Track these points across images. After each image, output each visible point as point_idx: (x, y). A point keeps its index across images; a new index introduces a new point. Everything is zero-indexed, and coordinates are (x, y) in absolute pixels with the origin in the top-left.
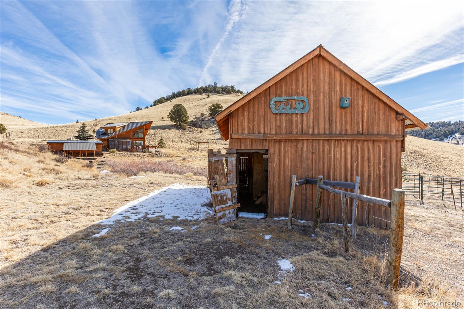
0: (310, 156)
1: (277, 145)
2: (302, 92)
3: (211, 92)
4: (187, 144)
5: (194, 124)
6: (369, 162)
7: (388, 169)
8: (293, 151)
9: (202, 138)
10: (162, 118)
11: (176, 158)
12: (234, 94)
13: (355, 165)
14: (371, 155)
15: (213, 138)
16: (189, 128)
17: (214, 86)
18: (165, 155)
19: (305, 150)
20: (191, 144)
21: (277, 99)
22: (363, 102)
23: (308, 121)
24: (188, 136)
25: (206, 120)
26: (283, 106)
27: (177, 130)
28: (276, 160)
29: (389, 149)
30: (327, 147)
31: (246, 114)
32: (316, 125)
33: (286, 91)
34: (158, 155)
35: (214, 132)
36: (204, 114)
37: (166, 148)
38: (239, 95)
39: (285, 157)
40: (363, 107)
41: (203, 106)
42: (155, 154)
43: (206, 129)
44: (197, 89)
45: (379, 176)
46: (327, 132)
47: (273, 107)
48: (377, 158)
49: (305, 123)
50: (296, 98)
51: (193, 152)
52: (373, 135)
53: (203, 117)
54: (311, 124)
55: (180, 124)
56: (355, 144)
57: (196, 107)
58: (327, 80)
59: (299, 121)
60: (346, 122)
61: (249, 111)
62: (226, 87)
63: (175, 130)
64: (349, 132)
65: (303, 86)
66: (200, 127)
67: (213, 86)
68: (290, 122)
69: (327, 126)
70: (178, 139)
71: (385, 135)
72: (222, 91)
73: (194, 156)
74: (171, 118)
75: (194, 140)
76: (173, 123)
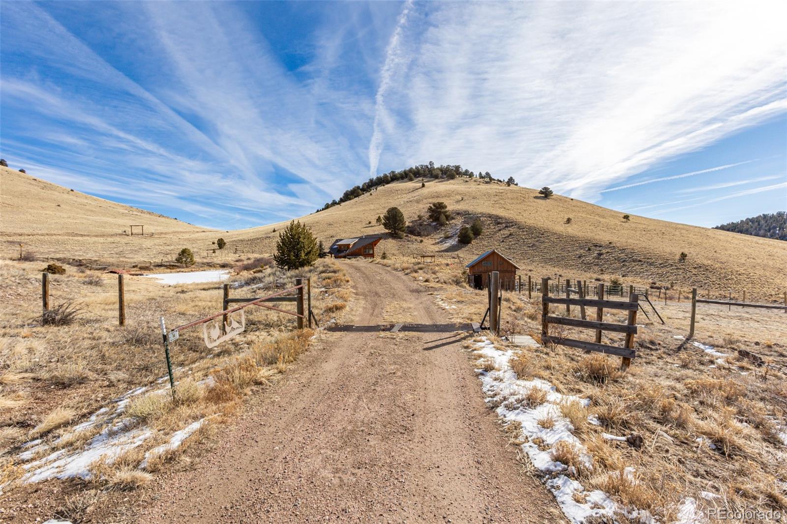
1: (484, 273)
3: (425, 176)
4: (409, 258)
5: (412, 231)
6: (507, 278)
9: (425, 250)
10: (370, 223)
12: (460, 178)
14: (507, 276)
15: (437, 249)
16: (406, 236)
17: (429, 167)
20: (414, 258)
21: (484, 262)
24: (408, 247)
25: (426, 225)
26: (485, 264)
27: (392, 240)
31: (477, 266)
32: (494, 268)
33: (486, 260)
35: (437, 241)
36: (422, 216)
38: (467, 179)
41: (418, 202)
43: (427, 238)
44: (405, 172)
47: (483, 264)
50: (488, 262)
52: (508, 271)
53: (420, 220)
54: (492, 268)
55: (395, 232)
56: (503, 273)
57: (409, 204)
60: (501, 268)
62: (447, 168)
63: (390, 240)
64: (502, 270)
65: (490, 259)
66: (419, 235)
67: (427, 167)
70: (398, 252)
72: (442, 174)
74: (386, 225)
75: (416, 252)
76: (387, 231)
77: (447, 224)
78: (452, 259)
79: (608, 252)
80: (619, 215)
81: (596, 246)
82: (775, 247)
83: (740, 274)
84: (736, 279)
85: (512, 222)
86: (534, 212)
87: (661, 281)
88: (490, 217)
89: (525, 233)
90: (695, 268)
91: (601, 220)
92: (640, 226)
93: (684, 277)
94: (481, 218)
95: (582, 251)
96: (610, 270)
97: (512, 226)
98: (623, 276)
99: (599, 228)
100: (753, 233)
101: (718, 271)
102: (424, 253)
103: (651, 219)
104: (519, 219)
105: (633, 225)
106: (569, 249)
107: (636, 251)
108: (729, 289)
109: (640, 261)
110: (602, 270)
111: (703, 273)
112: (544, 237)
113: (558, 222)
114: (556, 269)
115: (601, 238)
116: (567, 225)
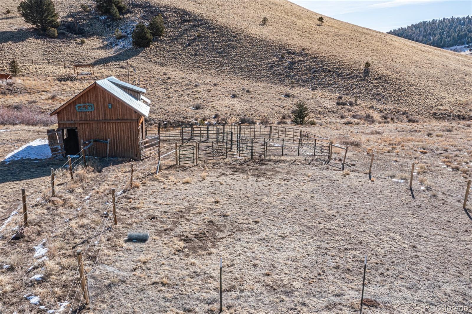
0: (96, 129)
1: (81, 125)
2: (91, 101)
4: (57, 67)
5: (70, 27)
6: (123, 132)
7: (132, 134)
8: (89, 127)
9: (84, 54)
10: (8, 12)
11: (41, 95)
13: (117, 133)
14: (124, 128)
15: (101, 56)
18: (24, 90)
19: (94, 127)
20: (65, 67)
21: (79, 105)
22: (119, 105)
23: (94, 114)
24: (60, 52)
25: (91, 19)
26: (82, 108)
27: (39, 41)
28: (81, 132)
29: (132, 126)
30: (104, 126)
31: (65, 112)
32: (98, 116)
33: (83, 101)
34: (12, 91)
37: (23, 75)
39: (85, 130)
40: (119, 108)
42: (7, 89)
43: (91, 37)
45: (128, 137)
46: (104, 119)
47: (77, 109)
48: (127, 129)
49: (93, 115)
50: (88, 104)
51: (69, 83)
52: (125, 120)
53: (84, 11)
54: (96, 116)
55: (42, 27)
56: (117, 124)
58: (102, 96)
59: (90, 115)
60: (112, 114)
61: (66, 111)
64: (114, 118)
65: (91, 99)
66: (81, 33)
68: (86, 115)
69: (103, 117)
70: (42, 58)
71: (130, 120)
73: (69, 89)
74: (27, 17)
75: (70, 59)
76: (30, 26)
77: (120, 19)
78: (119, 70)
79: (300, 61)
80: (315, 16)
81: (289, 53)
82: (433, 54)
83: (410, 86)
84: (407, 91)
85: (201, 20)
86: (229, 8)
87: (346, 94)
88: (176, 12)
89: (215, 35)
90: (376, 79)
91: (298, 21)
92: (333, 30)
93: (367, 89)
94: (165, 14)
95: (275, 59)
96: (301, 83)
97: (202, 25)
98: (313, 89)
99: (294, 31)
100: (415, 39)
101: (394, 82)
102: (82, 60)
103: (342, 22)
104: (210, 16)
105: (327, 29)
106: (262, 56)
107: (327, 59)
108: (402, 101)
109: (330, 71)
110: (293, 83)
111: (383, 84)
112: (236, 41)
113: (254, 22)
114: (246, 82)
115: (295, 43)
116: (262, 27)
